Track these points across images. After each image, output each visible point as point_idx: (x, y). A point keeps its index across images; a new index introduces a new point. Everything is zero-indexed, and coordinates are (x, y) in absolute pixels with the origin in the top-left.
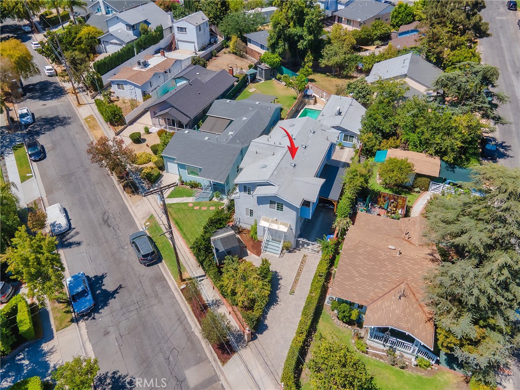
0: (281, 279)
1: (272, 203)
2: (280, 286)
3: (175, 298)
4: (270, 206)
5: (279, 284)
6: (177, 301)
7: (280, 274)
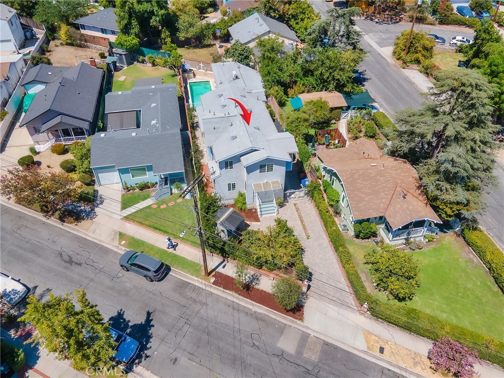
1: (262, 167)
3: (214, 294)
4: (260, 171)
6: (217, 295)
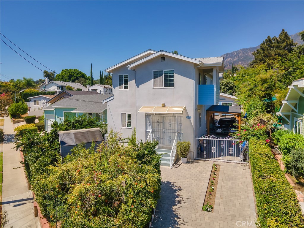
0: (180, 189)
1: (156, 75)
2: (178, 199)
4: (154, 82)
5: (178, 197)
7: (176, 184)
